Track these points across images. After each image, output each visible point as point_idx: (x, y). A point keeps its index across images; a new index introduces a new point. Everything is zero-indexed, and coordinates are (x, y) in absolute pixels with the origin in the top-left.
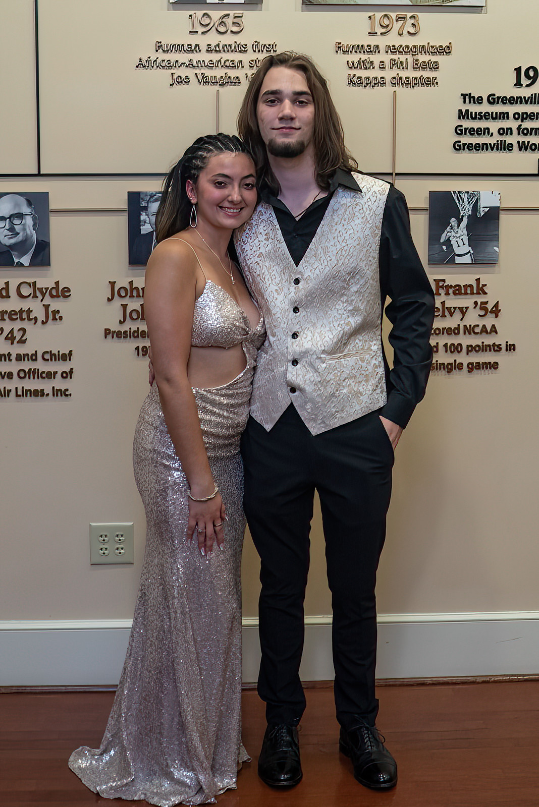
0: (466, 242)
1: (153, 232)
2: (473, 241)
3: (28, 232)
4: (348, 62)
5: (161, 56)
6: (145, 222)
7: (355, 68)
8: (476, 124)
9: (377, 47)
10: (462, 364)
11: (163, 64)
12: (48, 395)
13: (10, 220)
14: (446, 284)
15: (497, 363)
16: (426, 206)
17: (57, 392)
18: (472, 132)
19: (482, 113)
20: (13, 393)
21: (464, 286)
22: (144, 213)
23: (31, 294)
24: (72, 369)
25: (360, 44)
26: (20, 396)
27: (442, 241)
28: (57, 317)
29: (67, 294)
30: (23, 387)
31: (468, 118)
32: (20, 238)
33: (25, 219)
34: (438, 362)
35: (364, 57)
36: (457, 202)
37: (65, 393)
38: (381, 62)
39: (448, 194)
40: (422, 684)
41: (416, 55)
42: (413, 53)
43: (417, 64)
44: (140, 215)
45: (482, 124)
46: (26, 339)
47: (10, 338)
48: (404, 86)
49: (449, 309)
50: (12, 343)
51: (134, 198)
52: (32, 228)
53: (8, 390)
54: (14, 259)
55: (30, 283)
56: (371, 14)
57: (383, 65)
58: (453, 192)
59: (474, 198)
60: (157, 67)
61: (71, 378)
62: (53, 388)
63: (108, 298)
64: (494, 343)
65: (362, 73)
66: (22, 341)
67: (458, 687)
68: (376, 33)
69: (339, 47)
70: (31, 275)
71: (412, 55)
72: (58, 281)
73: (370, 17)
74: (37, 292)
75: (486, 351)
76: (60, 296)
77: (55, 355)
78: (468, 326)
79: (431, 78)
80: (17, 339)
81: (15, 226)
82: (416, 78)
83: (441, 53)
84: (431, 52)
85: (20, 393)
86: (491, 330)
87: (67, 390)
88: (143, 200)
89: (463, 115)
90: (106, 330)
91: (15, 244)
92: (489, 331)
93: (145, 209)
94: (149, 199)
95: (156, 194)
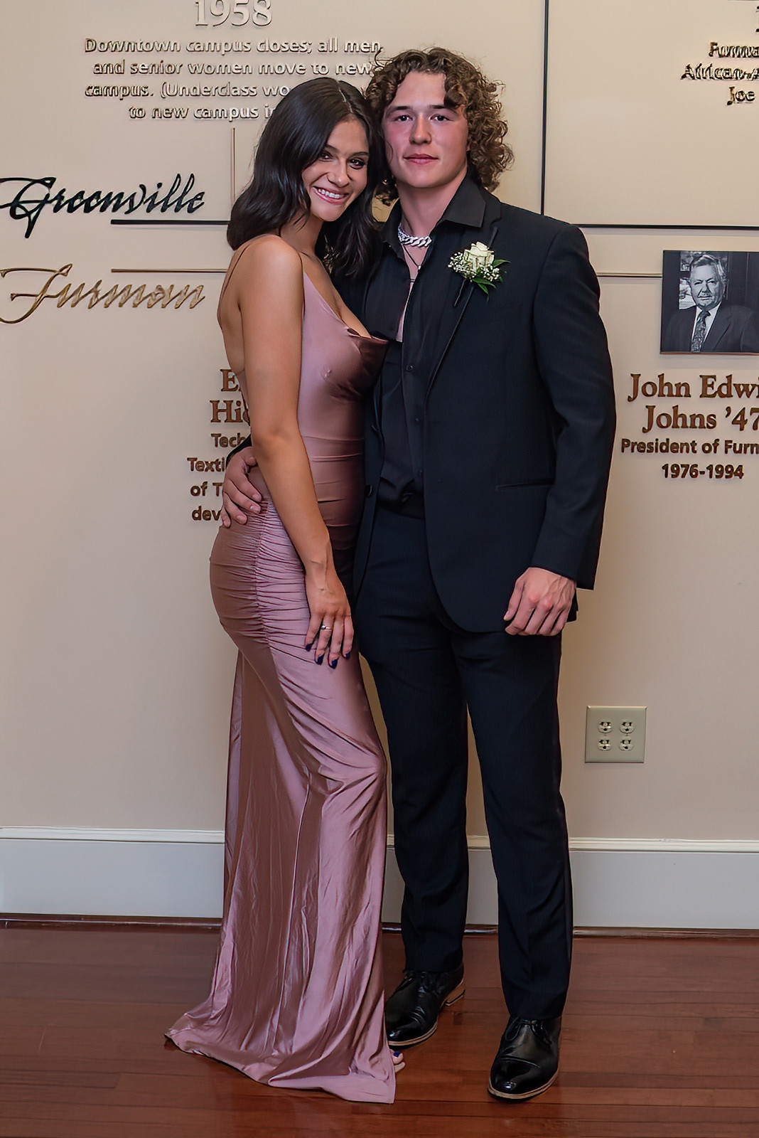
1: (695, 307)
5: (718, 63)
11: (719, 74)
44: (680, 283)
51: (673, 261)
60: (710, 78)
63: (630, 397)
88: (684, 262)
90: (623, 440)
93: (687, 275)
94: (693, 262)
95: (702, 254)
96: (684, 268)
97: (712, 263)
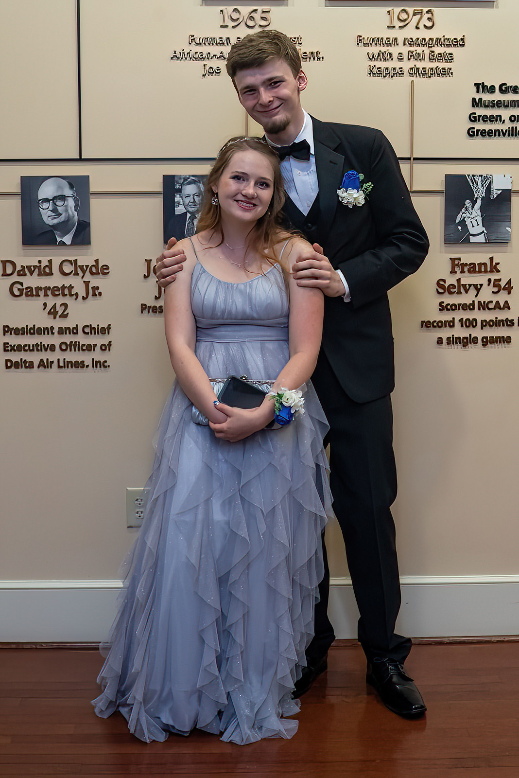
0: (480, 222)
1: (186, 212)
2: (487, 221)
3: (70, 213)
4: (368, 53)
5: (195, 49)
6: (179, 204)
7: (375, 59)
8: (489, 112)
9: (396, 39)
10: (476, 338)
11: (197, 56)
12: (87, 366)
13: (53, 202)
14: (461, 262)
15: (509, 338)
16: (443, 188)
17: (96, 364)
18: (485, 119)
19: (494, 101)
20: (55, 365)
21: (478, 264)
22: (178, 195)
23: (72, 271)
24: (110, 342)
25: (380, 37)
26: (61, 367)
27: (457, 221)
28: (97, 293)
29: (106, 271)
30: (64, 359)
31: (481, 106)
32: (62, 218)
33: (67, 200)
34: (454, 337)
35: (383, 49)
36: (471, 184)
37: (103, 365)
38: (399, 54)
39: (463, 177)
40: (439, 643)
41: (431, 47)
42: (430, 45)
43: (433, 56)
44: (175, 196)
45: (495, 112)
46: (68, 313)
47: (53, 312)
48: (421, 76)
49: (464, 286)
50: (55, 318)
51: (169, 182)
52: (73, 209)
53: (50, 362)
54: (57, 238)
55: (71, 261)
56: (389, 9)
57: (401, 56)
58: (468, 175)
59: (488, 181)
60: (191, 58)
61: (109, 350)
62: (93, 359)
63: (145, 275)
64: (507, 319)
65: (382, 64)
66: (64, 316)
67: (473, 646)
68: (394, 27)
69: (360, 39)
70: (72, 254)
71: (429, 47)
72: (98, 259)
73: (389, 12)
74: (79, 269)
75: (500, 326)
76: (99, 274)
77: (94, 328)
78: (482, 302)
79: (447, 69)
80: (60, 313)
81: (58, 207)
82: (432, 69)
83: (455, 45)
84: (447, 45)
85: (62, 364)
86: (504, 306)
87: (106, 362)
89: (476, 103)
90: (142, 305)
91: (59, 224)
92: (502, 307)
93: (180, 191)
94: (184, 182)
95: (190, 177)
96: (178, 187)
97: (197, 183)
